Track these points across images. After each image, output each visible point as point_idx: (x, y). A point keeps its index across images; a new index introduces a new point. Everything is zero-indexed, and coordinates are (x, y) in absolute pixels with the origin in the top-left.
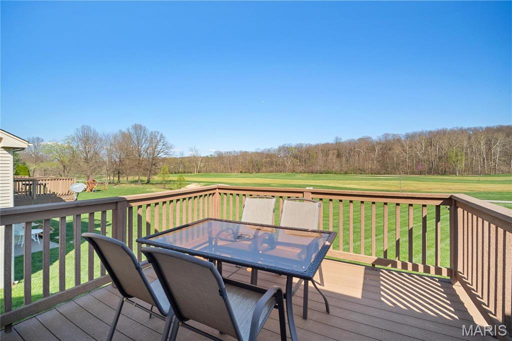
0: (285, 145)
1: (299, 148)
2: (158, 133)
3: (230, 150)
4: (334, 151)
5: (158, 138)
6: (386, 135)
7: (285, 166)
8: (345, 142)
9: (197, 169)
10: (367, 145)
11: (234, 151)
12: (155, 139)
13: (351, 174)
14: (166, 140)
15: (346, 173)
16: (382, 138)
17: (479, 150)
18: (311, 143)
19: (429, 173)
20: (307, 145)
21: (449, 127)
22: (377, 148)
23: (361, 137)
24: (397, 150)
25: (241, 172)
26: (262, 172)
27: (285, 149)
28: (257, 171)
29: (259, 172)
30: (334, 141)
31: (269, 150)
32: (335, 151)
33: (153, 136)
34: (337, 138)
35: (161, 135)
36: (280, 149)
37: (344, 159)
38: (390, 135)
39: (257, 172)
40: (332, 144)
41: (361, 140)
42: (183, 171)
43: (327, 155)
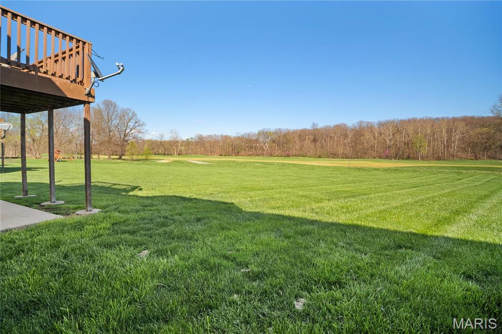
0: (264, 129)
1: (278, 133)
2: (130, 110)
3: (211, 134)
4: (310, 136)
5: (130, 115)
6: (361, 122)
7: (263, 149)
8: (321, 129)
9: (177, 151)
10: (341, 131)
11: (215, 135)
12: (126, 116)
14: (138, 118)
15: (320, 157)
16: (356, 125)
17: (441, 137)
18: (289, 128)
19: (395, 158)
20: (285, 130)
22: (350, 134)
23: (337, 124)
24: (368, 136)
25: (221, 155)
26: (241, 156)
27: (265, 134)
28: (237, 154)
29: (238, 155)
30: (311, 127)
31: (249, 135)
32: (312, 137)
33: (125, 113)
34: (314, 124)
35: (133, 112)
36: (259, 134)
37: (319, 144)
38: (364, 122)
39: (236, 156)
40: (309, 130)
42: (163, 152)
43: (303, 140)
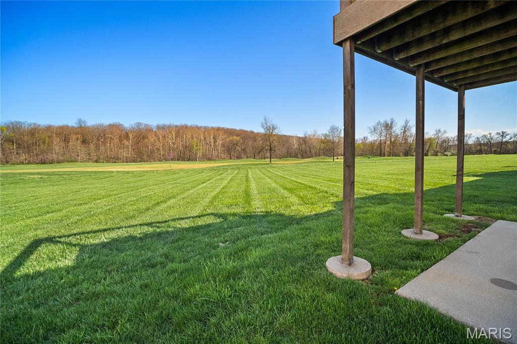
4: (78, 136)
6: (139, 124)
13: (104, 162)
15: (96, 162)
16: (134, 127)
19: (178, 160)
21: (189, 124)
22: (131, 136)
23: (111, 123)
24: (152, 139)
30: (75, 123)
32: (80, 136)
34: (80, 121)
37: (92, 146)
38: (142, 124)
41: (111, 126)
43: (66, 140)
